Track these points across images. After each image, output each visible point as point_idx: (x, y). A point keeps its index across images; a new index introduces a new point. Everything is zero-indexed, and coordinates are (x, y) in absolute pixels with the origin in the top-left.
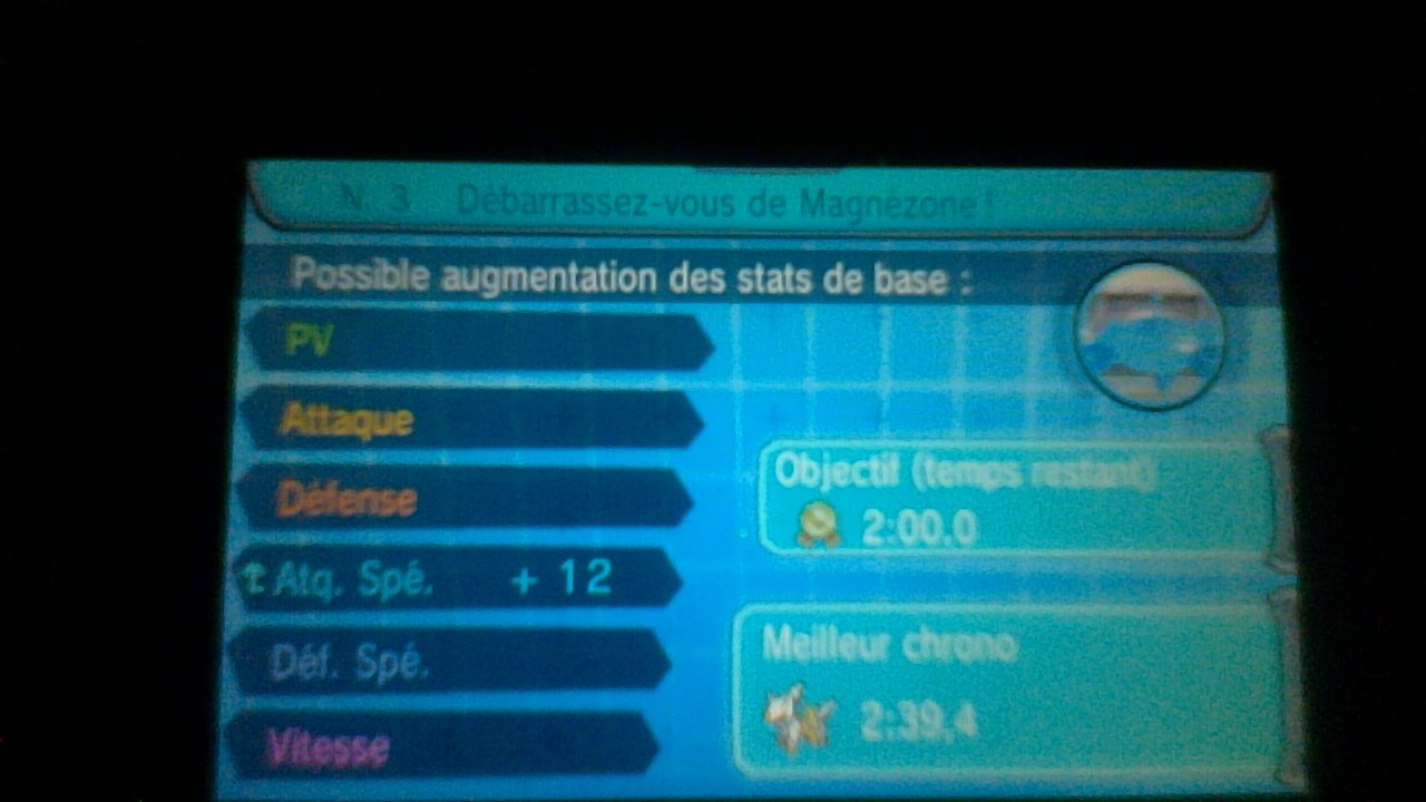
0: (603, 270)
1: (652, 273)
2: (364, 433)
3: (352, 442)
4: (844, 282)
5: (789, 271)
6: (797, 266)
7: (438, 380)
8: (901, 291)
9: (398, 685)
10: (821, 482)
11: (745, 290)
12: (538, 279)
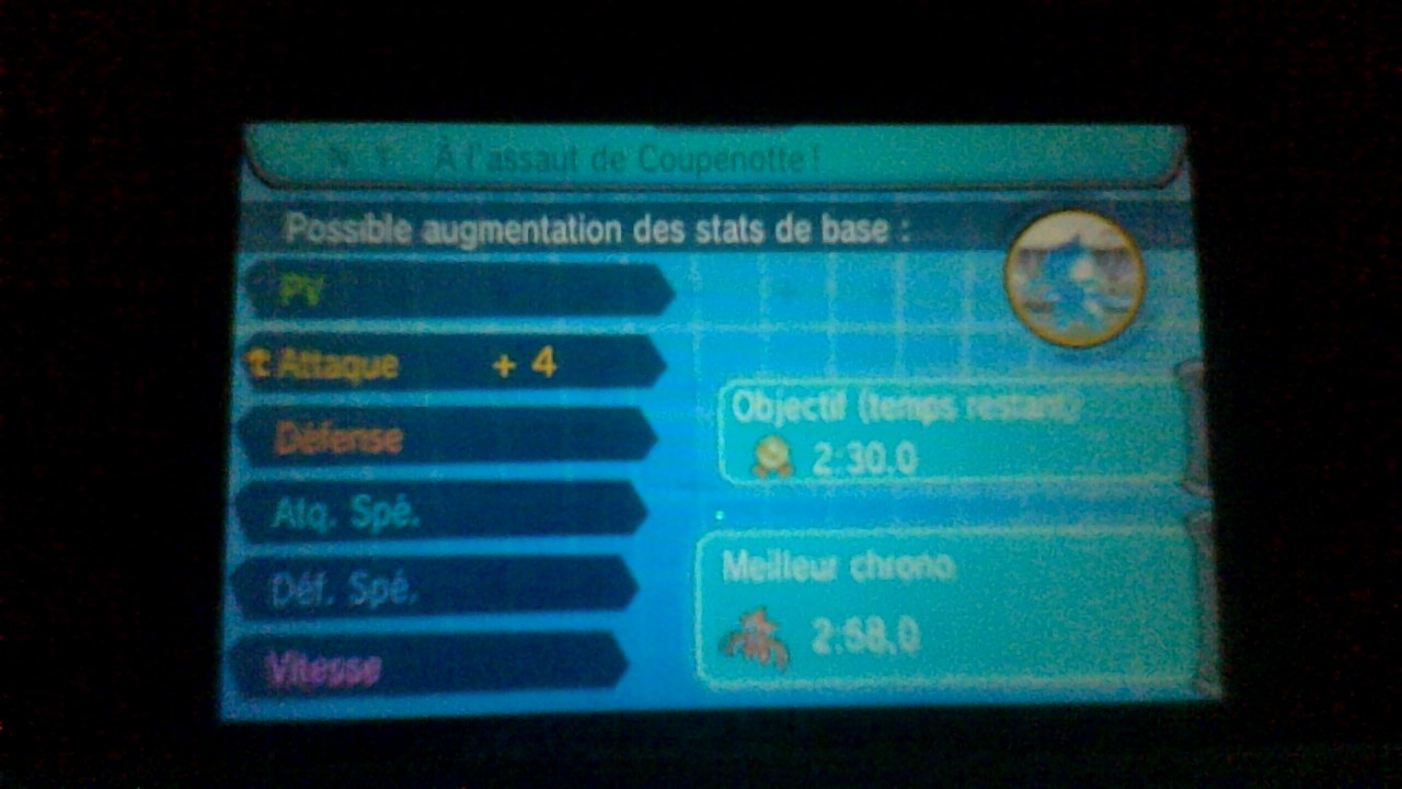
0: (572, 222)
1: (617, 225)
2: (354, 376)
3: (342, 385)
4: (793, 232)
5: (743, 222)
6: (750, 219)
7: (421, 326)
8: (845, 240)
9: (388, 609)
10: (774, 417)
11: (705, 239)
12: (511, 231)
